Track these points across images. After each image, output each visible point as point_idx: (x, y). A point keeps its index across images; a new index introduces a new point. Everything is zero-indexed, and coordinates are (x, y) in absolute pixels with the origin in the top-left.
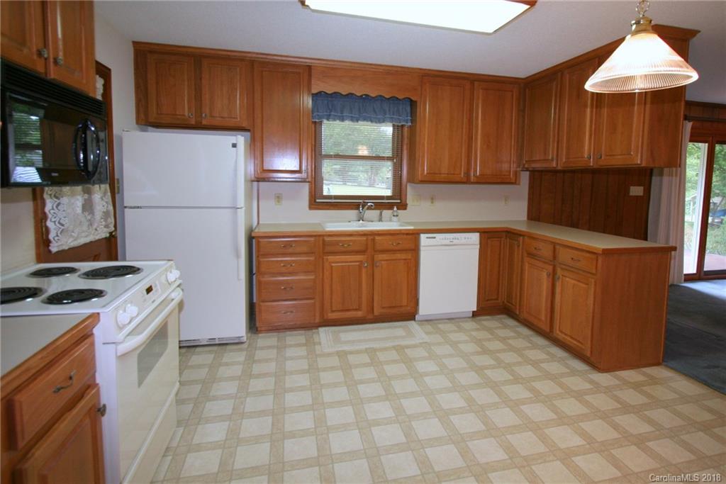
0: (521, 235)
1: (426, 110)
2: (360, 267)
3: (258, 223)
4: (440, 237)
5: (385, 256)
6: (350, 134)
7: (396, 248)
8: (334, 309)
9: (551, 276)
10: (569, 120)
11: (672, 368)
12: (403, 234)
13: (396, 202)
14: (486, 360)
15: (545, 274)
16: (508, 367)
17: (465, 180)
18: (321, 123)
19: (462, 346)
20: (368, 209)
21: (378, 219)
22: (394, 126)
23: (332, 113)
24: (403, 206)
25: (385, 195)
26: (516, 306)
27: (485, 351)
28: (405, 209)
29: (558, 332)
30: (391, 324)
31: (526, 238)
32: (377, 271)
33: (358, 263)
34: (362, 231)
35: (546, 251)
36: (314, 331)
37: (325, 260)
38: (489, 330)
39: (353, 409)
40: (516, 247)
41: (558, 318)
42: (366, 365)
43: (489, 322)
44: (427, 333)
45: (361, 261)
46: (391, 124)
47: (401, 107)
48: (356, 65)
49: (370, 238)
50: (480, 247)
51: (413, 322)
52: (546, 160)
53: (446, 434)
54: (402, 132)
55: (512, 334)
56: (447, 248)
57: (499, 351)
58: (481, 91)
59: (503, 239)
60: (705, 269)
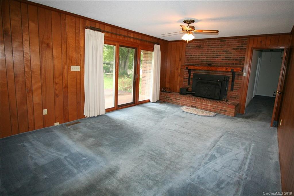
60: (119, 104)
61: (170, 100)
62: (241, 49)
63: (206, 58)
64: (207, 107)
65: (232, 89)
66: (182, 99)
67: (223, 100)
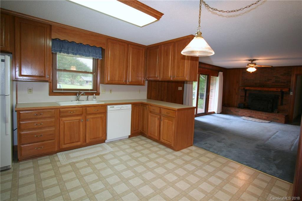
0: (147, 105)
1: (109, 54)
2: (79, 122)
3: (17, 103)
4: (116, 107)
5: (92, 116)
6: (61, 60)
7: (96, 112)
8: (65, 143)
9: (159, 119)
10: (164, 63)
11: (196, 146)
12: (100, 106)
13: (95, 92)
14: (138, 154)
15: (157, 119)
16: (147, 156)
17: (125, 83)
18: (56, 54)
19: (127, 150)
20: (82, 95)
21: (86, 99)
22: (93, 59)
23: (63, 50)
24: (98, 94)
25: (90, 89)
26: (145, 132)
27: (136, 151)
28: (99, 95)
29: (162, 140)
30: (94, 146)
31: (149, 106)
32: (88, 123)
33: (78, 120)
34: (80, 105)
35: (157, 111)
36: (54, 155)
37: (60, 120)
38: (136, 142)
39: (84, 189)
40: (145, 109)
41: (162, 134)
42: (85, 167)
43: (136, 139)
44: (111, 147)
45: (80, 119)
46: (92, 58)
47: (97, 51)
48: (77, 29)
49: (84, 108)
50: (132, 110)
51: (104, 143)
52: (155, 77)
53: (129, 189)
54: (97, 61)
55: (145, 142)
56: (119, 111)
57: (142, 150)
58: (131, 48)
59: (140, 106)
60: (198, 113)
61: (231, 112)
62: (288, 75)
63: (259, 81)
64: (262, 117)
65: (282, 104)
66: (241, 111)
67: (275, 112)
